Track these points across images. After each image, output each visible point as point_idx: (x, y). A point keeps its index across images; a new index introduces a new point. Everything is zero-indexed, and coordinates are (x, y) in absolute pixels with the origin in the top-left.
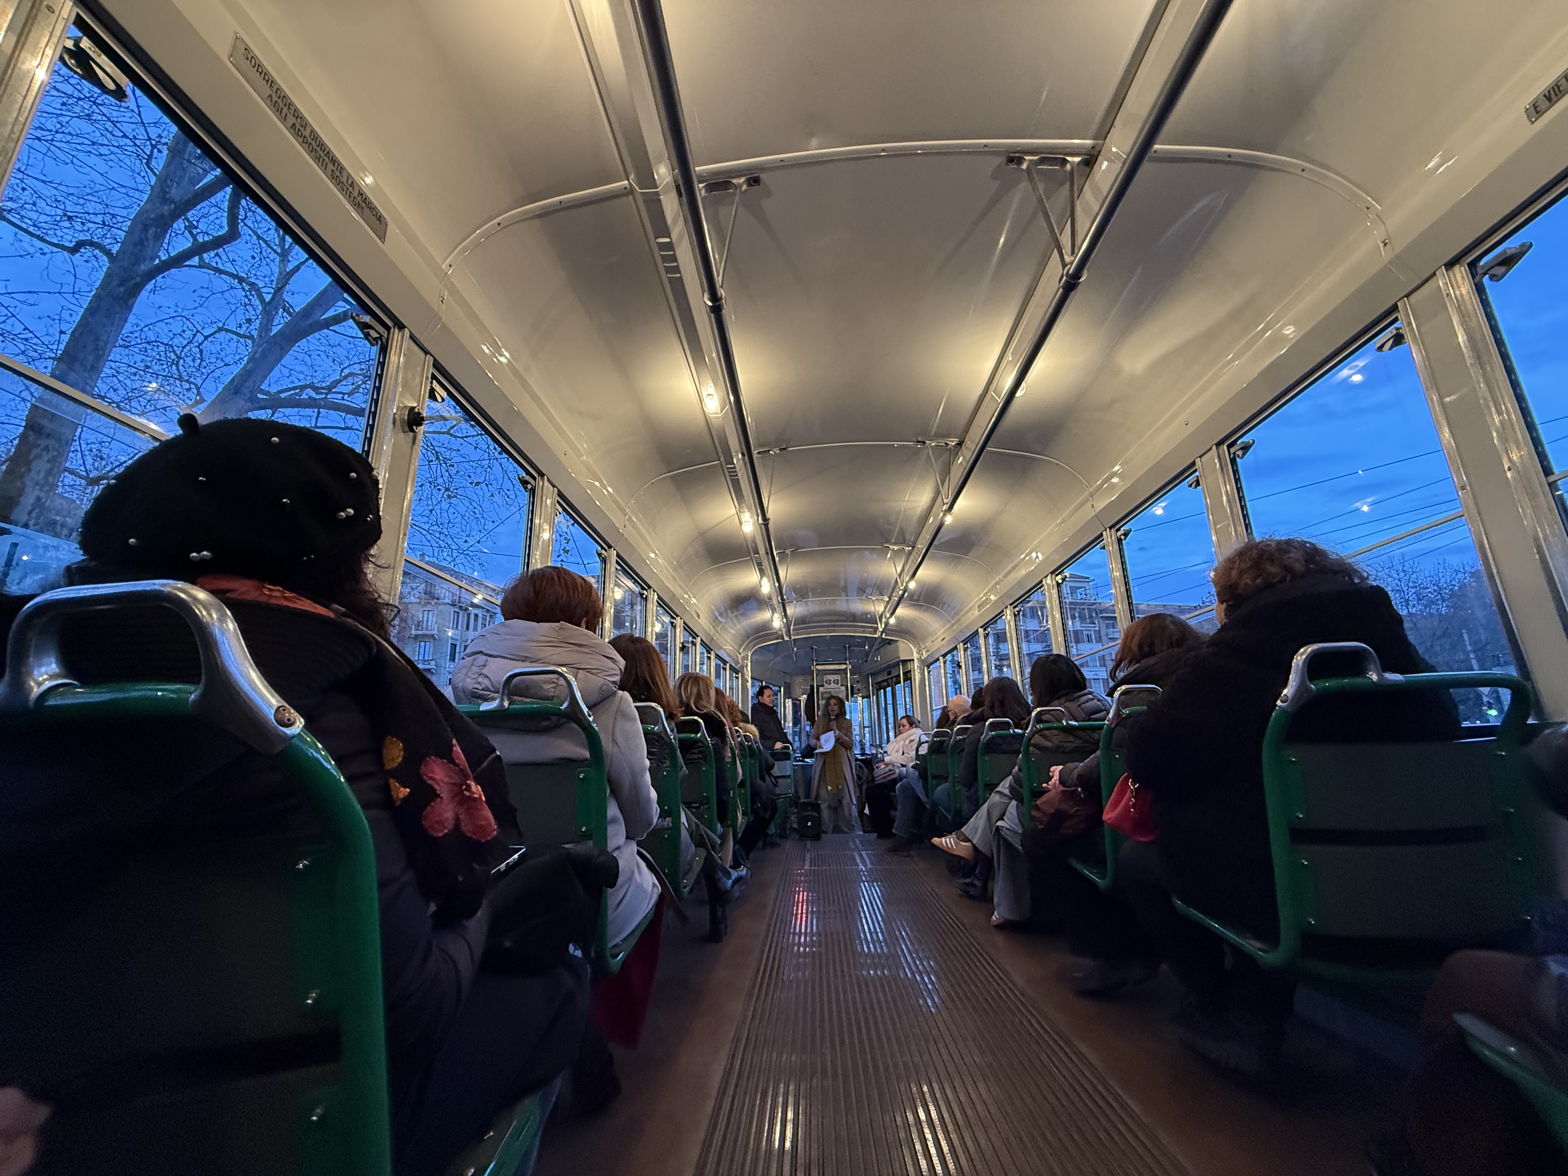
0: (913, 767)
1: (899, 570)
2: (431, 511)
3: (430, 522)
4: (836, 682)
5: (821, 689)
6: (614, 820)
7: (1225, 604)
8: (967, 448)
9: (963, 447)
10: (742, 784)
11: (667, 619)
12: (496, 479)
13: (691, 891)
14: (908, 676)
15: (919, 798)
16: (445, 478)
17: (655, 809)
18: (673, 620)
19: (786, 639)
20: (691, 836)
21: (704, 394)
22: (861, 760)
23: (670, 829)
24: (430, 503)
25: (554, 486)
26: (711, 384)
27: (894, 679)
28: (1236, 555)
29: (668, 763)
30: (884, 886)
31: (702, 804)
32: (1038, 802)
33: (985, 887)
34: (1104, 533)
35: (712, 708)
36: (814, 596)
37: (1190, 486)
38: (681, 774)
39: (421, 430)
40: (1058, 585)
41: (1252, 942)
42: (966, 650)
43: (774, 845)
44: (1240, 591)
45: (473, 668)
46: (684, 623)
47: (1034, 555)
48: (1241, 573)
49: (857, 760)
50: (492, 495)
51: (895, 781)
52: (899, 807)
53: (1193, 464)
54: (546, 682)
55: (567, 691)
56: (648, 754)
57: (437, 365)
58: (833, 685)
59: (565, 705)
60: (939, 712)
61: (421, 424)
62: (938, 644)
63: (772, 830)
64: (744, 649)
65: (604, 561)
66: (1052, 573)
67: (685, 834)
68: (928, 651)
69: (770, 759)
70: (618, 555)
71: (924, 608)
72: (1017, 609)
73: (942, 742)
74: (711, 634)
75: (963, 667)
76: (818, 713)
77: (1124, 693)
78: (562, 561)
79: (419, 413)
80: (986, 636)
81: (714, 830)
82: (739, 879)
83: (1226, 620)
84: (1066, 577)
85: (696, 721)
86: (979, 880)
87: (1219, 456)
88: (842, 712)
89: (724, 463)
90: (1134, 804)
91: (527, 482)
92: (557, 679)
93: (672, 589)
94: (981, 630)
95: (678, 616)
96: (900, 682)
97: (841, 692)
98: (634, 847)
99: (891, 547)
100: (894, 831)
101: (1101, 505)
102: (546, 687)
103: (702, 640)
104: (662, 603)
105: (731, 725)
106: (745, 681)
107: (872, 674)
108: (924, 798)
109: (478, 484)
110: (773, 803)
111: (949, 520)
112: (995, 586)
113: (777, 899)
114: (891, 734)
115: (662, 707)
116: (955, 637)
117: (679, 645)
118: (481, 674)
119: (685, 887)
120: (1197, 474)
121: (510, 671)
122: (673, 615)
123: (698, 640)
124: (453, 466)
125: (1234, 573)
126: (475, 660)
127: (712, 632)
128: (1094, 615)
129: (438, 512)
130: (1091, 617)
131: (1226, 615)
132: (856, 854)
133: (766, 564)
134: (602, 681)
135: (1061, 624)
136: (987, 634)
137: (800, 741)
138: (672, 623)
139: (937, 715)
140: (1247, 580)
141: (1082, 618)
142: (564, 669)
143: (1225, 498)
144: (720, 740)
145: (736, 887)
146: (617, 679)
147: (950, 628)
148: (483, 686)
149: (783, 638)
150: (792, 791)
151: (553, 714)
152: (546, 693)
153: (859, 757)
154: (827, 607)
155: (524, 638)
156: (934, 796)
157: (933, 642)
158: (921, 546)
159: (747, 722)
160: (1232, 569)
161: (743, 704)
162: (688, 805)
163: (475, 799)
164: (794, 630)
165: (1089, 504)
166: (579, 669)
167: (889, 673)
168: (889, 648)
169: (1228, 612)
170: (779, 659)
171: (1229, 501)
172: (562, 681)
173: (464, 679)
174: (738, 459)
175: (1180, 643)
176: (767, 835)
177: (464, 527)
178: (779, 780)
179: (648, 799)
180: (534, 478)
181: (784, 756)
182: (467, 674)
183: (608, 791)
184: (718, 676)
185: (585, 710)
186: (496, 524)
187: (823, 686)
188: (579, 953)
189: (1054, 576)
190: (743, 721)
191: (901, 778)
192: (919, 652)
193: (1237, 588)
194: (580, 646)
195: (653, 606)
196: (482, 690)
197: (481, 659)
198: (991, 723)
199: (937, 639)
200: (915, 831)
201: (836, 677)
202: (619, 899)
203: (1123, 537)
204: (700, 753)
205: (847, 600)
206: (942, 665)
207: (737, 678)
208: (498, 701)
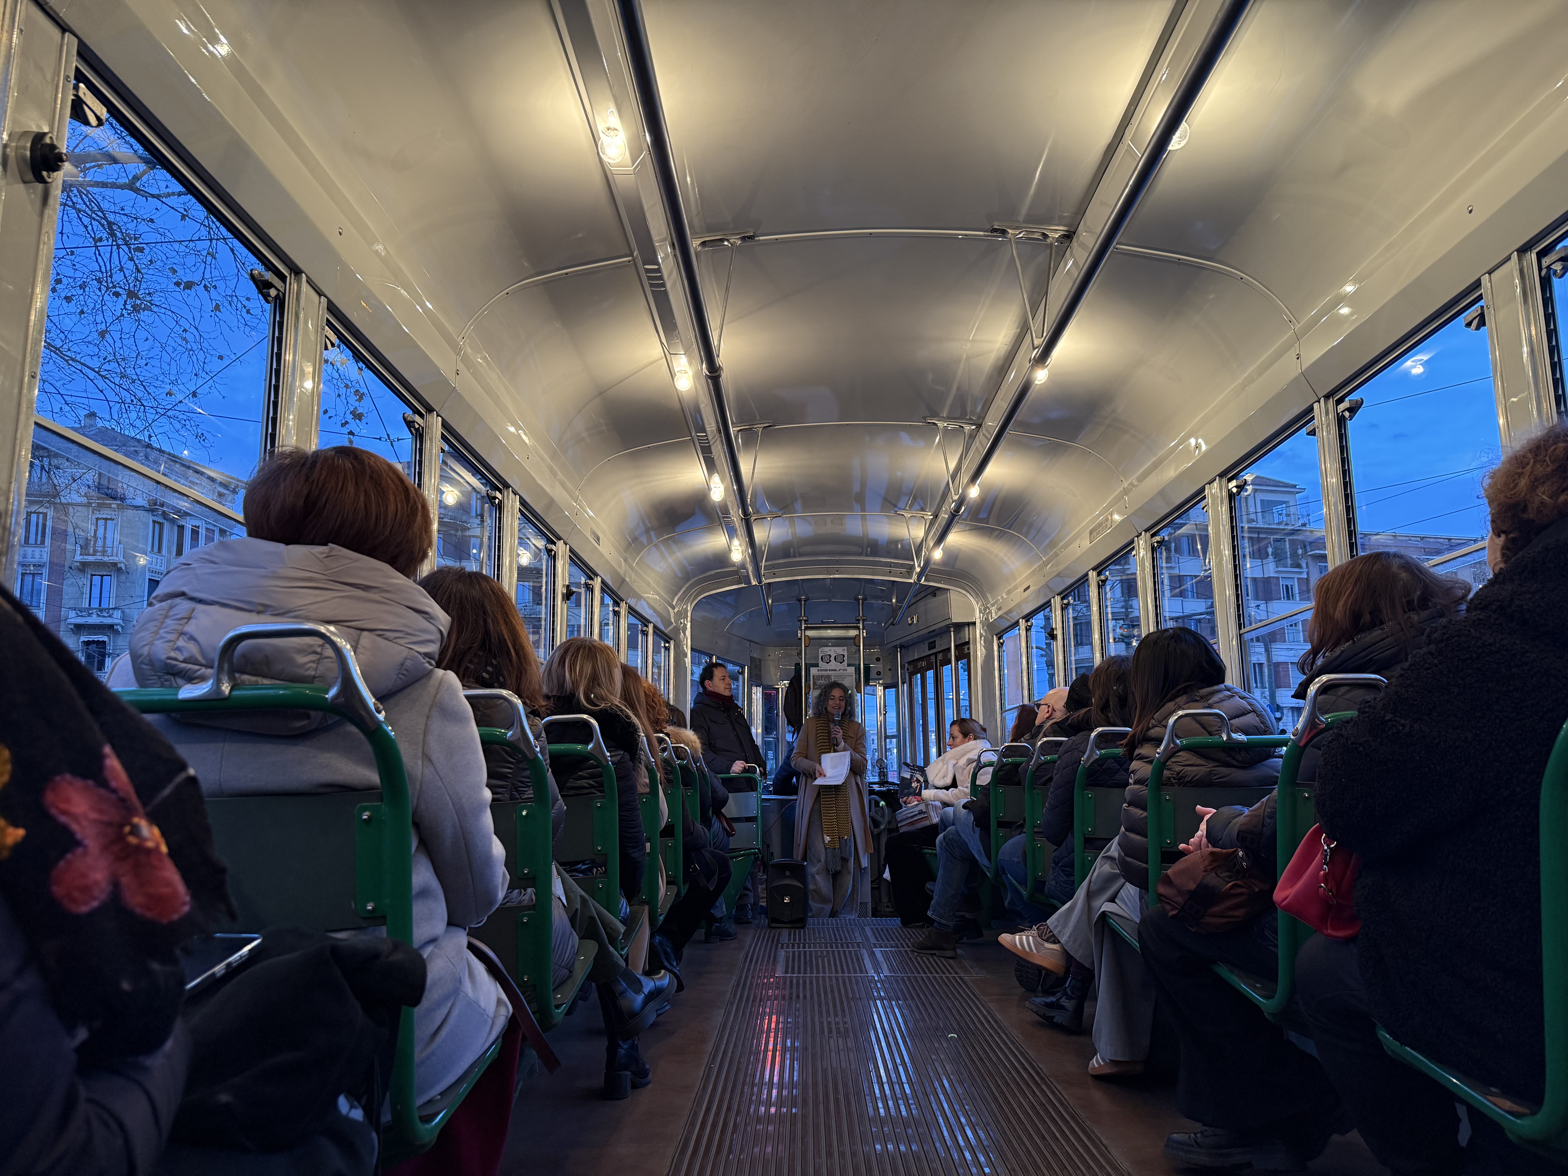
0: (965, 807)
1: (952, 465)
2: (102, 334)
3: (103, 354)
4: (839, 659)
5: (814, 671)
6: (425, 893)
7: (1503, 537)
8: (1083, 246)
9: (1074, 243)
10: (668, 831)
11: (541, 543)
12: (224, 279)
13: (569, 1012)
14: (964, 651)
15: (973, 862)
16: (127, 273)
17: (501, 876)
18: (550, 546)
19: (754, 582)
20: (572, 920)
21: (601, 126)
22: (879, 793)
23: (529, 908)
24: (100, 318)
25: (320, 294)
26: (612, 108)
27: (940, 657)
28: (1530, 451)
29: (530, 793)
30: (909, 1006)
31: (594, 864)
32: (1169, 872)
33: (1079, 1010)
34: (1316, 406)
35: (617, 701)
36: (806, 507)
37: (1469, 325)
38: (553, 812)
39: (58, 178)
40: (1231, 496)
41: (1500, 1101)
42: (1064, 608)
43: (725, 936)
44: (1531, 515)
45: (169, 622)
46: (571, 550)
47: (1193, 441)
48: (1535, 483)
49: (872, 792)
50: (217, 308)
51: (934, 830)
52: (940, 874)
53: (1477, 284)
54: (301, 651)
55: (335, 666)
56: (490, 776)
57: (85, 53)
58: (833, 664)
59: (332, 692)
60: (1015, 714)
61: (57, 168)
62: (1018, 596)
63: (721, 909)
64: (681, 600)
65: (419, 435)
66: (1221, 475)
67: (559, 916)
68: (999, 609)
69: (721, 790)
70: (445, 425)
71: (997, 533)
72: (1158, 538)
73: (1017, 765)
74: (621, 572)
75: (1060, 637)
76: (808, 714)
77: (1324, 689)
78: (351, 433)
79: (53, 147)
80: (1101, 585)
81: (614, 912)
82: (656, 993)
83: (1502, 566)
84: (1246, 482)
85: (587, 724)
86: (1070, 998)
87: (1521, 271)
88: (848, 713)
89: (639, 262)
90: (1325, 875)
91: (269, 285)
92: (322, 646)
93: (548, 489)
94: (1092, 575)
95: (559, 539)
96: (949, 662)
97: (847, 675)
98: (462, 938)
99: (940, 424)
100: (929, 913)
101: (1313, 353)
102: (301, 659)
103: (603, 582)
104: (529, 515)
105: (650, 730)
106: (680, 656)
107: (902, 647)
108: (983, 861)
109: (189, 285)
110: (724, 864)
111: (1041, 376)
112: (1120, 498)
113: (724, 1027)
114: (934, 750)
115: (520, 697)
116: (1047, 586)
117: (560, 590)
118: (182, 634)
119: (558, 1007)
120: (1481, 303)
121: (233, 628)
122: (551, 537)
123: (597, 584)
124: (141, 250)
125: (1523, 482)
126: (171, 607)
127: (622, 569)
128: (1300, 552)
129: (117, 336)
130: (1294, 554)
131: (1503, 555)
132: (864, 952)
133: (719, 451)
134: (405, 653)
135: (1230, 566)
136: (1104, 581)
137: (776, 758)
138: (549, 551)
139: (1011, 719)
140: (1543, 495)
141: (1279, 557)
142: (332, 628)
143: (1525, 349)
144: (627, 757)
145: (648, 1007)
146: (433, 648)
147: (1041, 568)
148: (186, 655)
149: (747, 580)
150: (757, 843)
151: (316, 708)
152: (301, 671)
153: (876, 787)
154: (829, 529)
155: (262, 571)
156: (1000, 857)
157: (1009, 592)
158: (992, 423)
159: (681, 724)
160: (1520, 475)
161: (676, 695)
162: (569, 866)
163: (149, 852)
164: (766, 568)
165: (1292, 354)
166: (362, 630)
167: (932, 646)
168: (932, 602)
169: (1508, 551)
170: (740, 618)
171: (1532, 352)
172: (329, 652)
173: (151, 643)
174: (666, 255)
175: (1424, 602)
176: (713, 919)
177: (165, 367)
178: (735, 825)
179: (488, 858)
180: (282, 278)
181: (746, 784)
182: (157, 633)
183: (414, 844)
184: (632, 644)
185: (371, 700)
186: (226, 362)
187: (817, 665)
188: (357, 1114)
189: (1224, 480)
190: (673, 723)
191: (944, 823)
192: (985, 610)
193: (1525, 509)
194: (366, 588)
195: (512, 519)
196: (184, 661)
197: (184, 606)
198: (1100, 735)
199: (1016, 588)
200: (968, 915)
201: (840, 650)
202: (438, 1023)
203: (1347, 414)
204: (592, 776)
205: (864, 518)
206: (1023, 633)
207: (667, 649)
208: (211, 682)
